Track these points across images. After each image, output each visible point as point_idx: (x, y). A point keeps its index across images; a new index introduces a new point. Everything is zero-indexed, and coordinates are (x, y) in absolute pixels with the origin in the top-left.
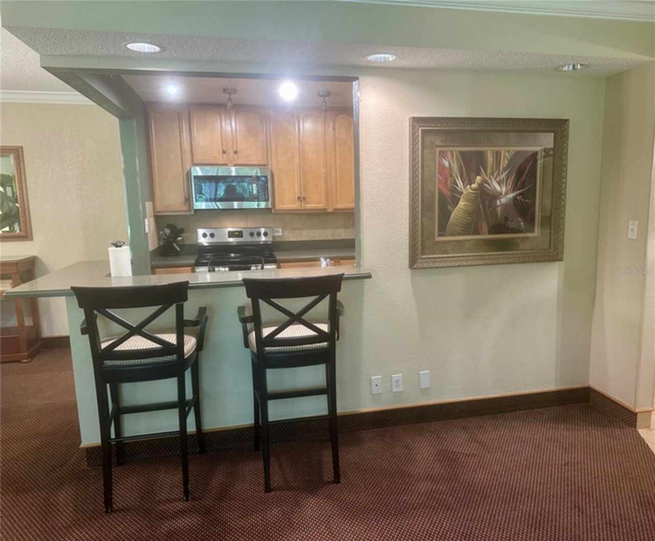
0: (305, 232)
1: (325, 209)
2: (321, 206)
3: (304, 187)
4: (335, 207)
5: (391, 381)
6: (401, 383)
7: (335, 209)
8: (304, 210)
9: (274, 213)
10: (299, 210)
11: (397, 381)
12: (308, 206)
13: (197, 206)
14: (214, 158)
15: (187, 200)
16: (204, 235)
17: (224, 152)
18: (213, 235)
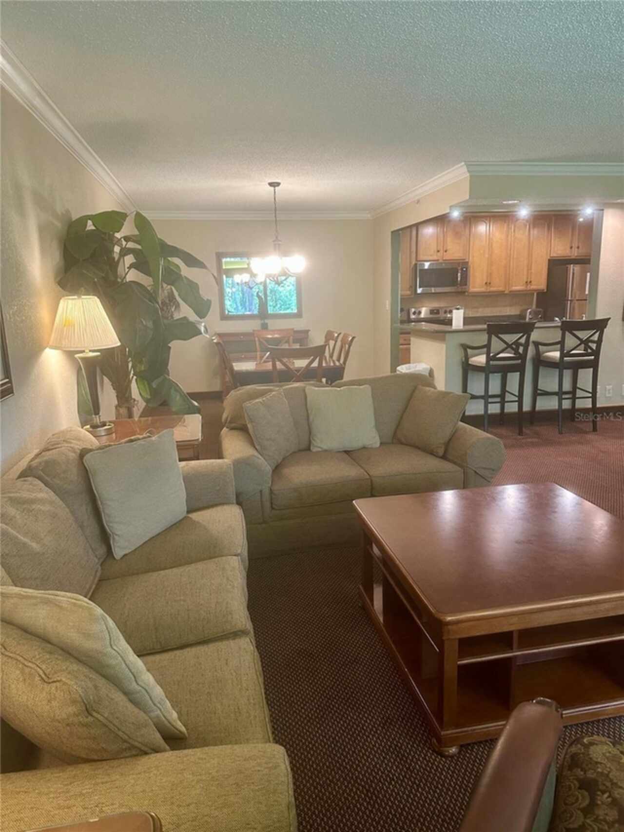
0: (480, 310)
1: (504, 291)
2: (501, 289)
3: (490, 275)
4: (510, 290)
5: (606, 390)
6: (611, 391)
7: (511, 291)
8: (489, 292)
9: (468, 296)
10: (484, 292)
11: (609, 390)
12: (492, 289)
13: (419, 291)
14: (431, 255)
15: (411, 287)
16: (414, 313)
17: (438, 251)
18: (420, 313)
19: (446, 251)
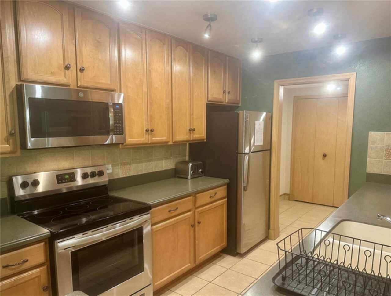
8: (150, 144)
10: (146, 144)
12: (155, 139)
13: (31, 142)
14: (53, 74)
15: (11, 135)
16: (24, 185)
17: (67, 68)
18: (36, 183)
19: (82, 70)
